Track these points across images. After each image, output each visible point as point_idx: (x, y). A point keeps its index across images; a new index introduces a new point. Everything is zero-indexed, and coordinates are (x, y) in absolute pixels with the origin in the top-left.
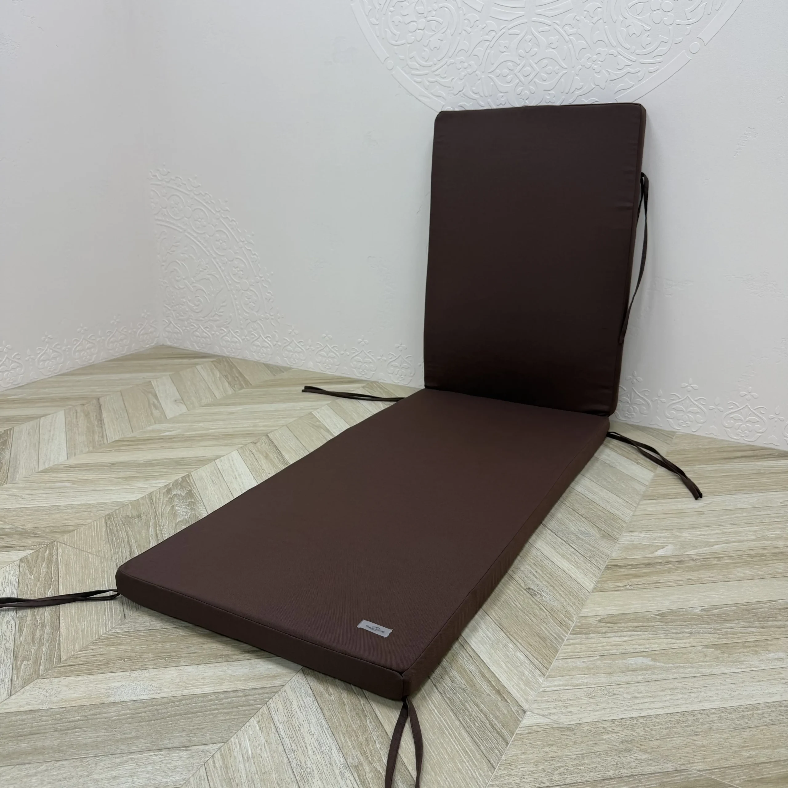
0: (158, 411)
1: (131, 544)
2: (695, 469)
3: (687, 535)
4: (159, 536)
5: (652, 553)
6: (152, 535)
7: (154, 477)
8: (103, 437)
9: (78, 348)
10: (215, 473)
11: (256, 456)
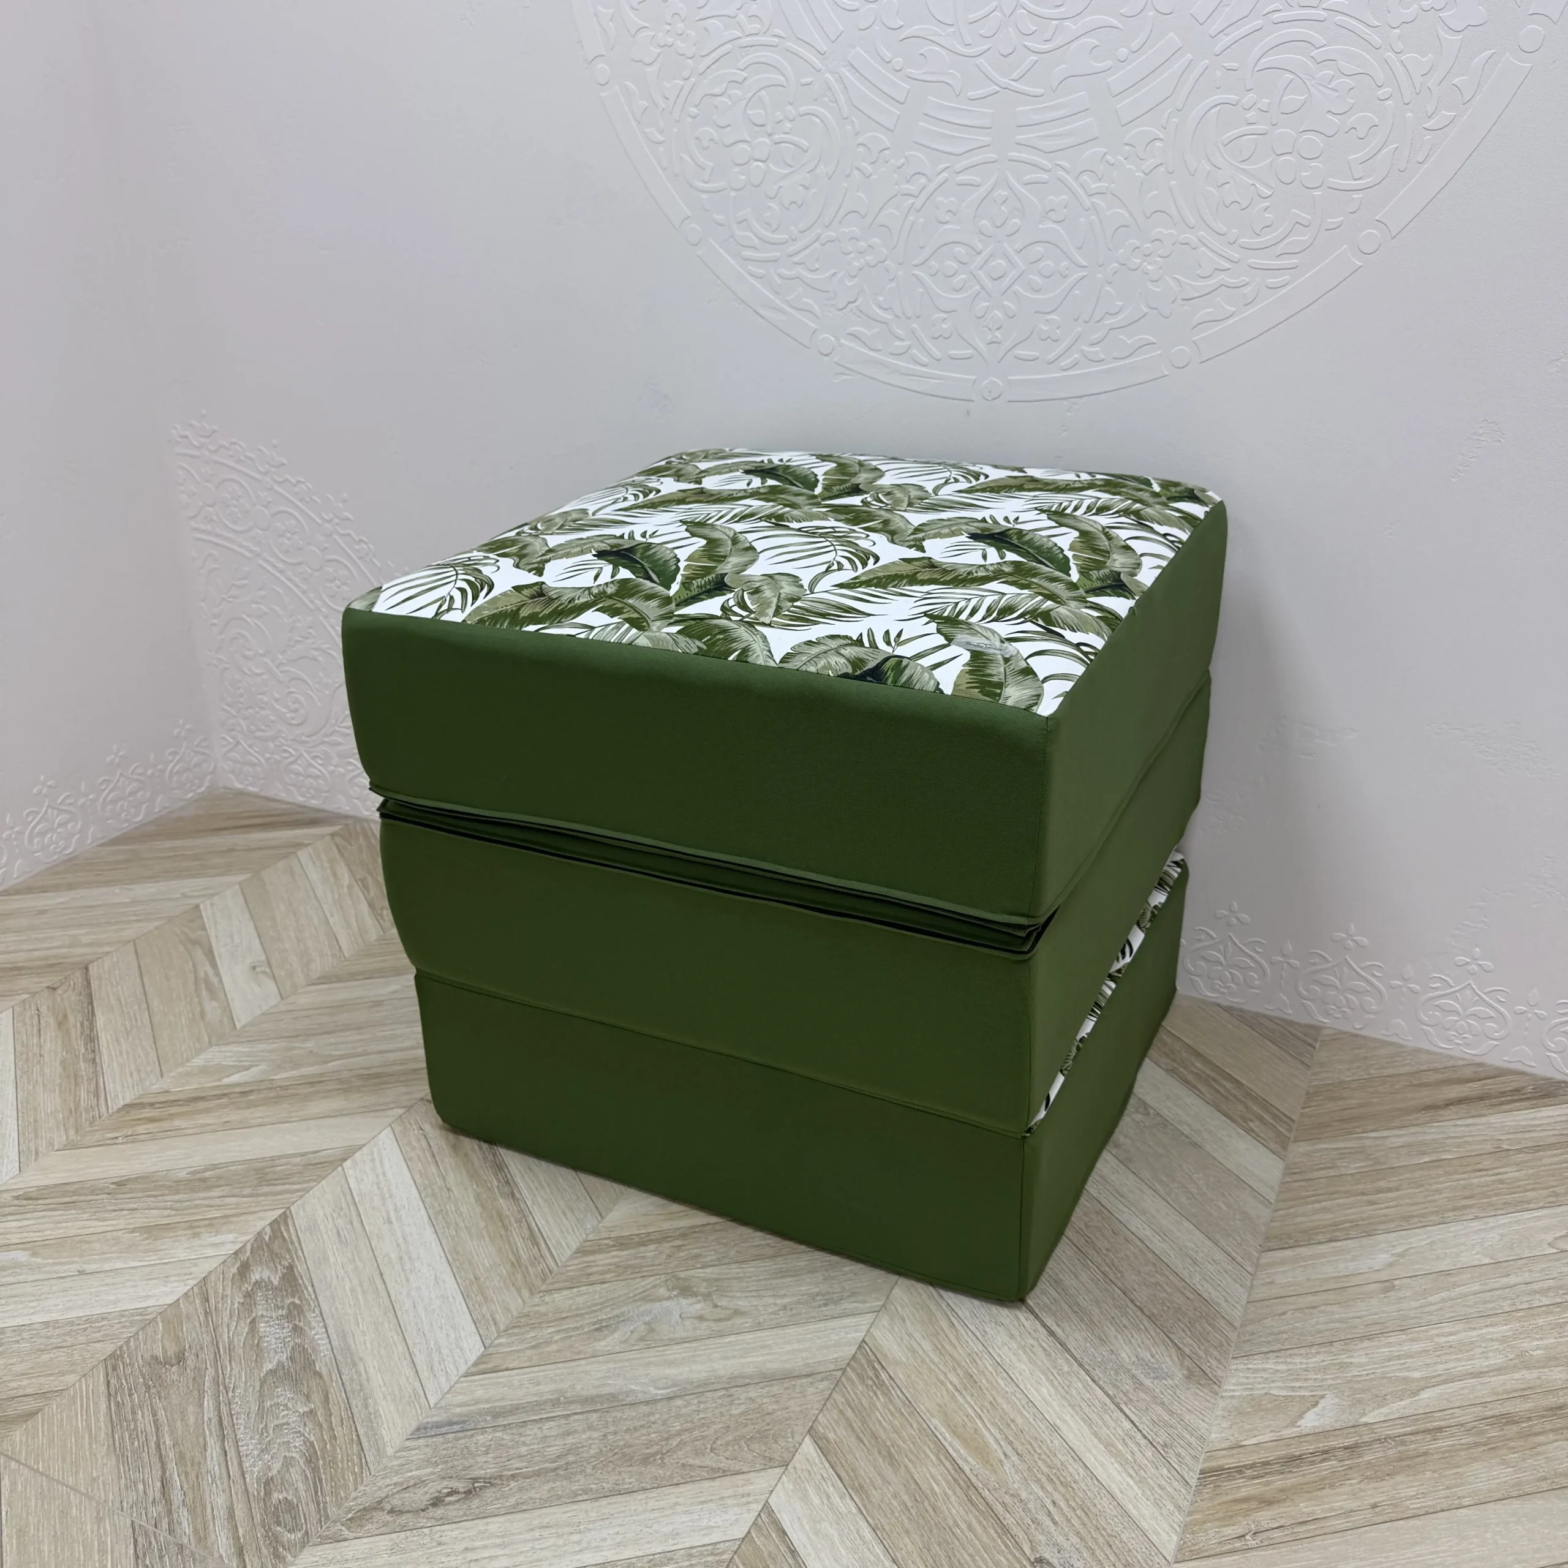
0: (214, 1004)
1: (163, 1452)
2: (1368, 1143)
3: (1364, 1360)
4: (225, 1423)
5: (1293, 1424)
6: (210, 1419)
7: (211, 1225)
8: (97, 1095)
9: (36, 831)
10: (344, 1205)
11: (431, 1144)
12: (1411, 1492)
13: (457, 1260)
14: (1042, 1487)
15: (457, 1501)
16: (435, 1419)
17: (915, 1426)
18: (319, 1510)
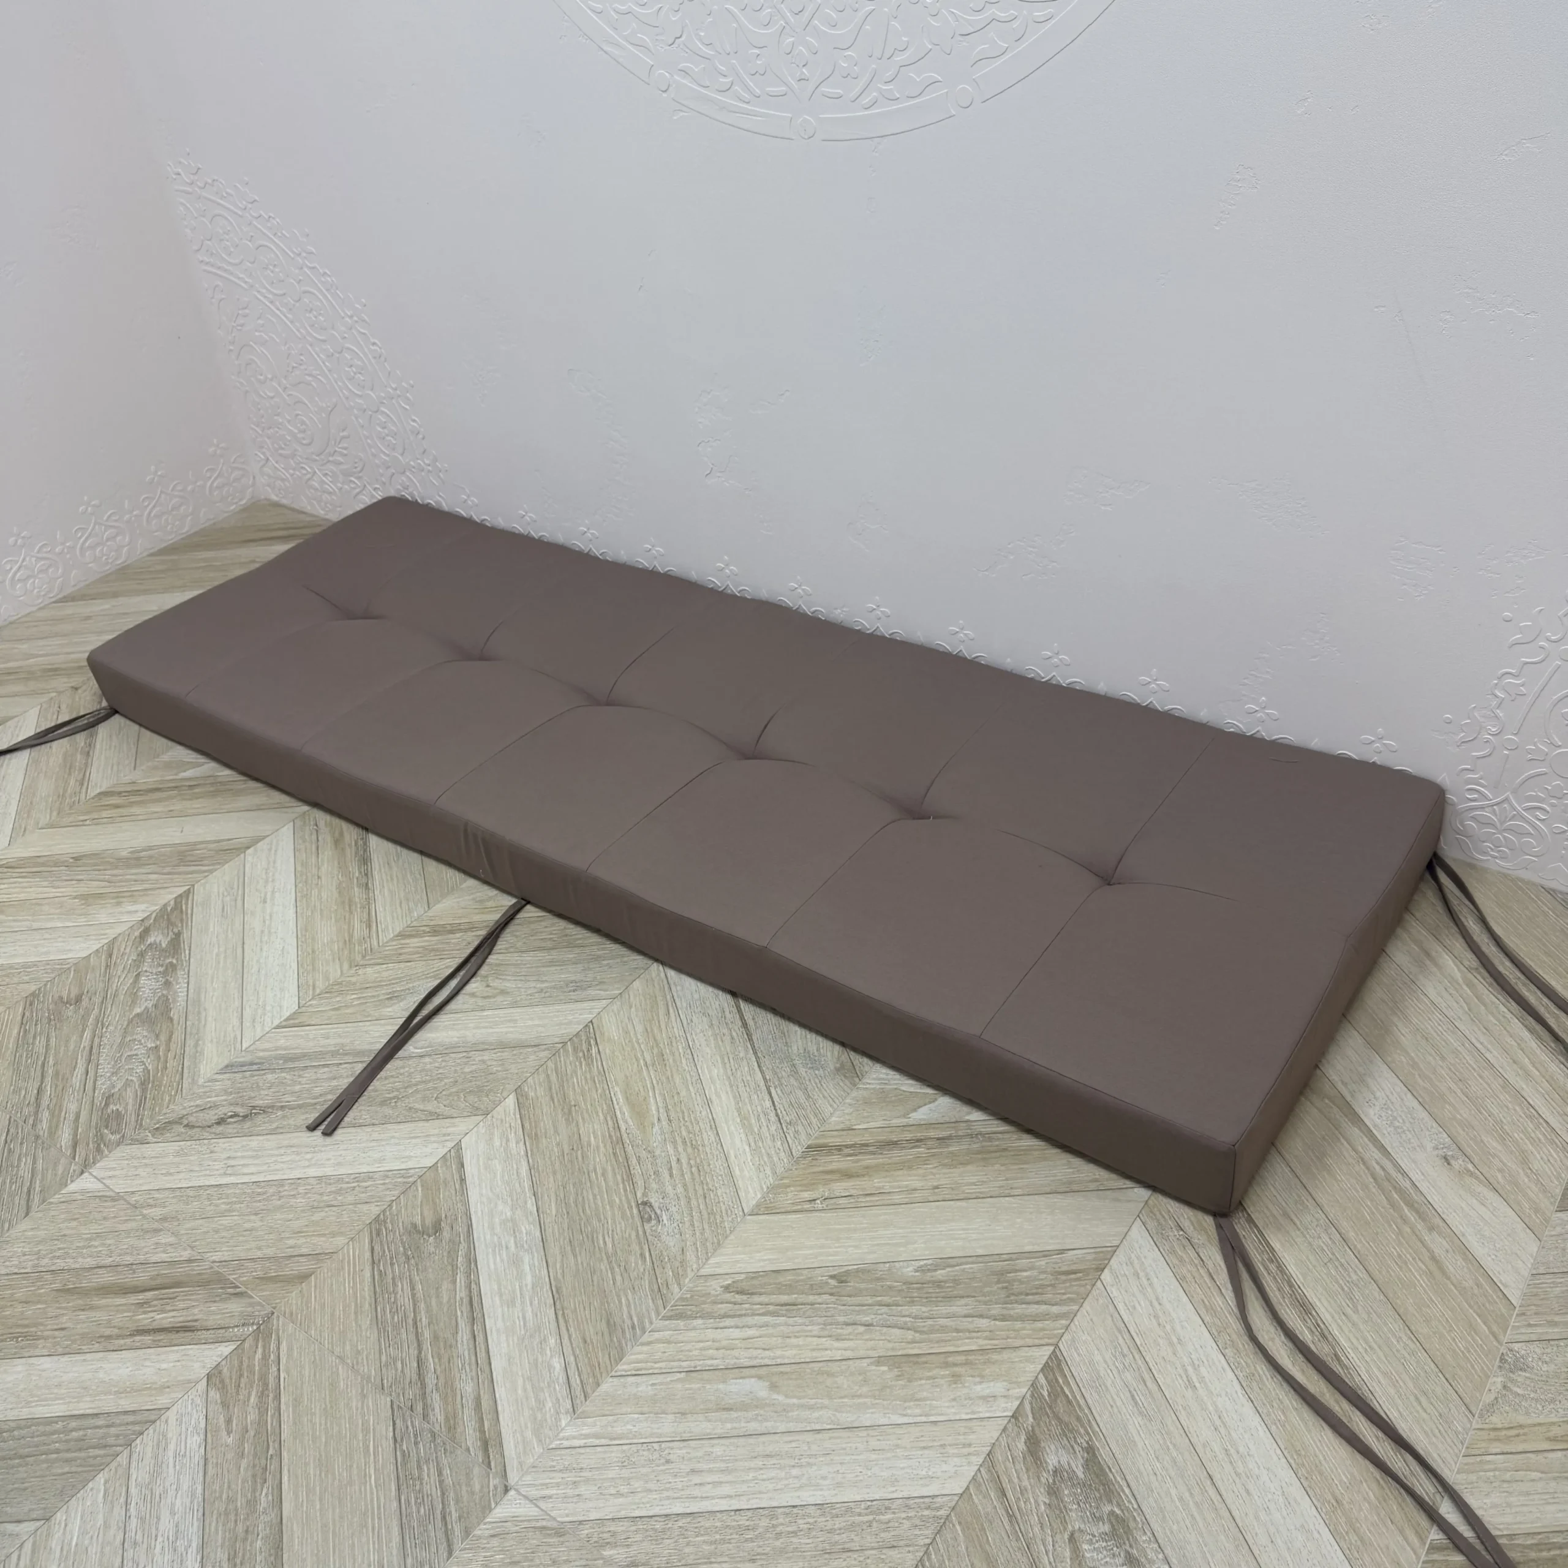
1: (46, 1070)
4: (94, 1051)
5: (905, 1116)
6: (84, 1047)
8: (82, 784)
9: (88, 543)
10: (236, 886)
11: (320, 839)
12: (974, 1179)
13: (305, 935)
14: (675, 1148)
15: (235, 1122)
16: (242, 1060)
17: (599, 1091)
18: (137, 1121)
